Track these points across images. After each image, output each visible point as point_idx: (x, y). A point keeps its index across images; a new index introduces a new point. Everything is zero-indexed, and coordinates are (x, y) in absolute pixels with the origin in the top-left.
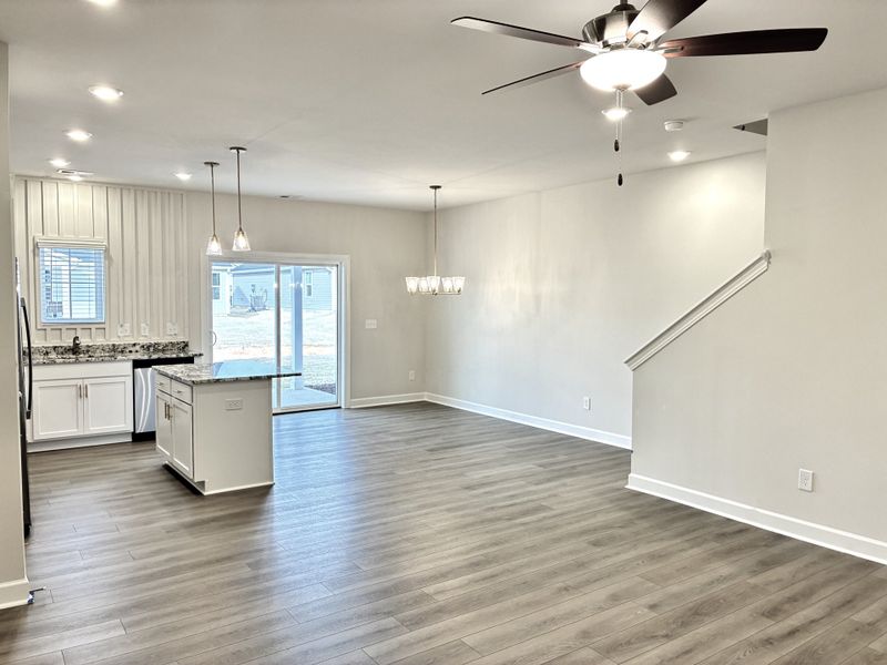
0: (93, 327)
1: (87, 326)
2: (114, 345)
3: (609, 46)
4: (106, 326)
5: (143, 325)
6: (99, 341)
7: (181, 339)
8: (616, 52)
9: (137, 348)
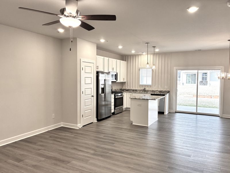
0: (149, 86)
1: (148, 86)
2: (153, 90)
3: (66, 16)
4: (152, 86)
5: (159, 86)
6: (150, 89)
7: (168, 90)
8: (68, 18)
9: (158, 91)
